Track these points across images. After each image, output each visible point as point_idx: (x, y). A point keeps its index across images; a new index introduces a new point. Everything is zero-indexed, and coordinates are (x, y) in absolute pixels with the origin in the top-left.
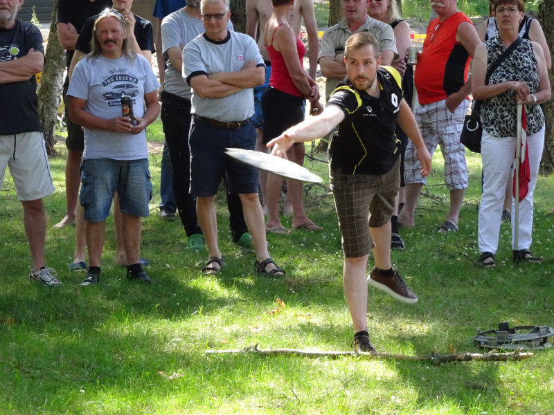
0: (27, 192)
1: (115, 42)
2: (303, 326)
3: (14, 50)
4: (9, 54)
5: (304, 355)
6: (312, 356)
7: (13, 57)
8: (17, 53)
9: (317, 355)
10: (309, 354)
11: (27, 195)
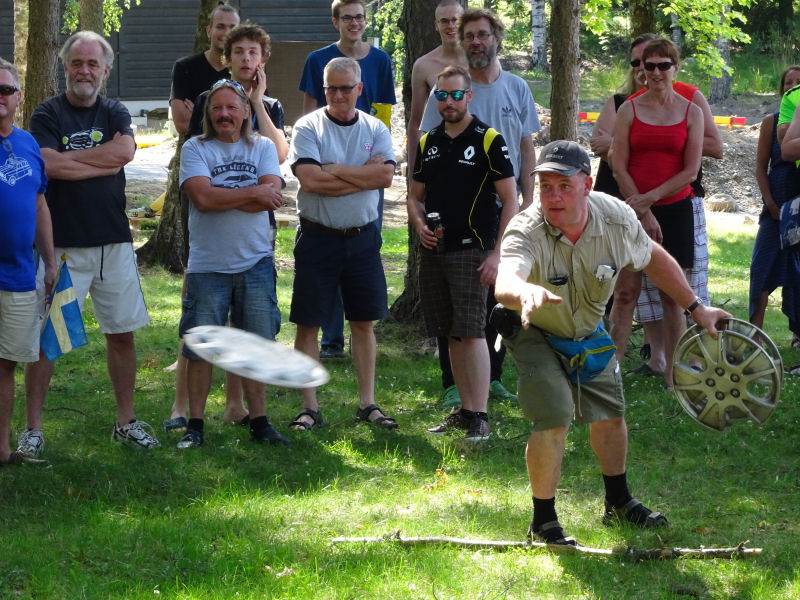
0: (117, 322)
1: (232, 122)
2: (468, 506)
3: (96, 135)
4: (89, 139)
5: (463, 545)
6: (472, 547)
7: (95, 143)
8: (100, 140)
9: (478, 546)
10: (468, 545)
11: (117, 326)
